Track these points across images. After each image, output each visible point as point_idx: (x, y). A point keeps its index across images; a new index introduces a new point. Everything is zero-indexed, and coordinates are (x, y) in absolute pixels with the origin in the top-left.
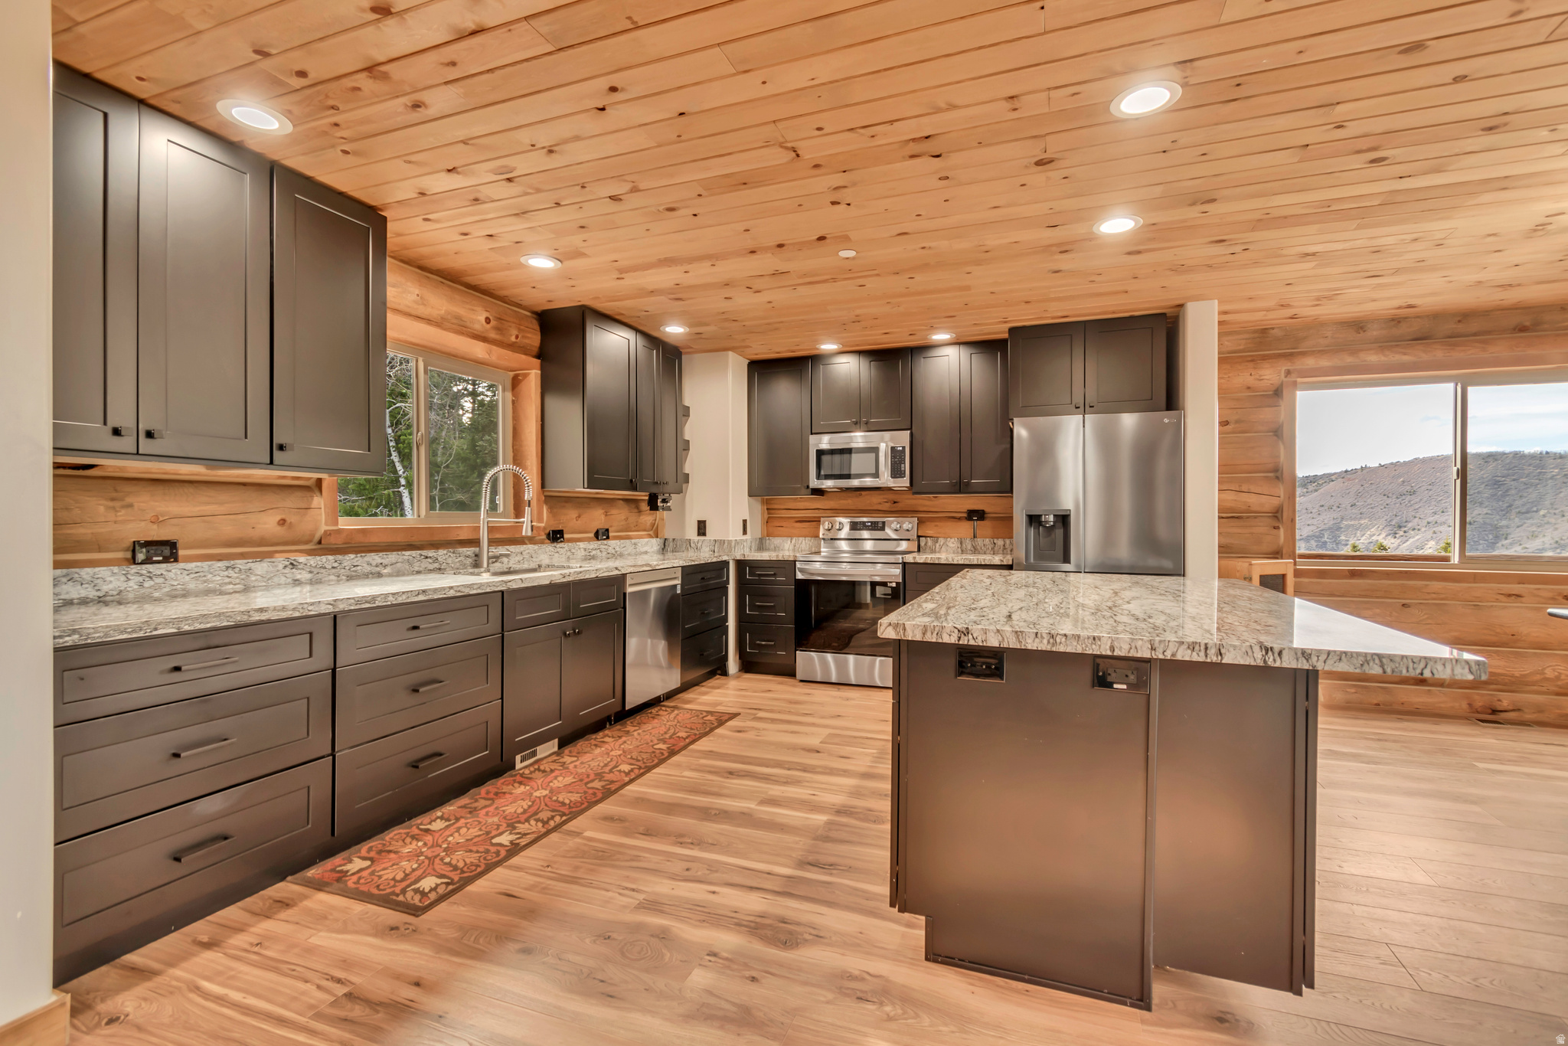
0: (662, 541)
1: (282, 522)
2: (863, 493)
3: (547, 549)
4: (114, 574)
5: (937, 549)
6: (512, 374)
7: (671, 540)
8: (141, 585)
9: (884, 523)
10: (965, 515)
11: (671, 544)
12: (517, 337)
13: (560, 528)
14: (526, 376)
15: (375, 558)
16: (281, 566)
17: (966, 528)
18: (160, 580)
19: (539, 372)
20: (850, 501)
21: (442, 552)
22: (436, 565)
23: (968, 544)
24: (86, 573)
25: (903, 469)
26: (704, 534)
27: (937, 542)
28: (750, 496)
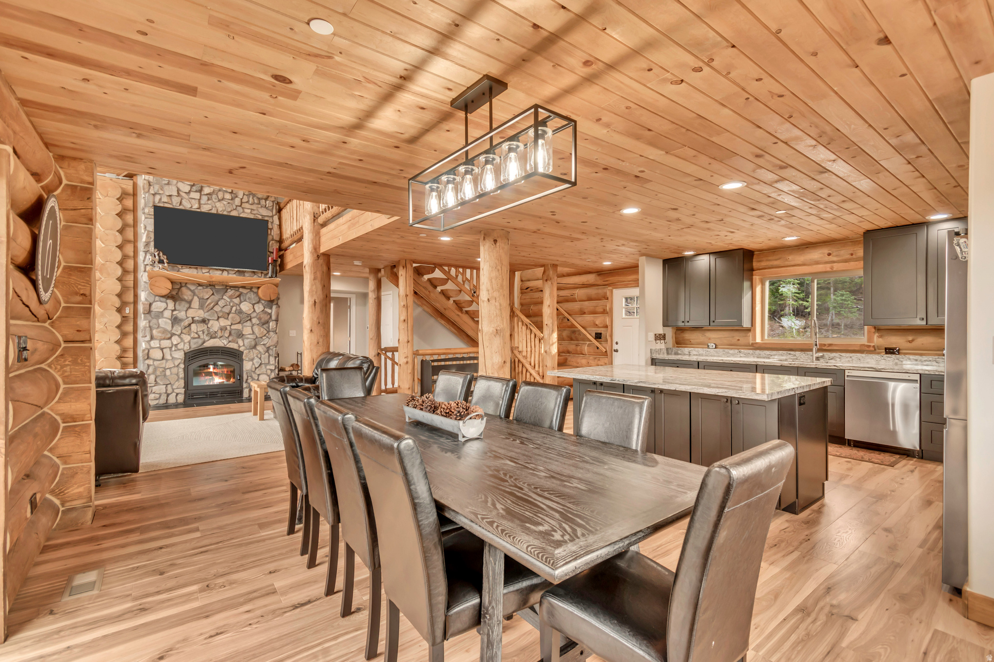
1: (739, 340)
15: (768, 352)
21: (797, 353)
22: (795, 357)
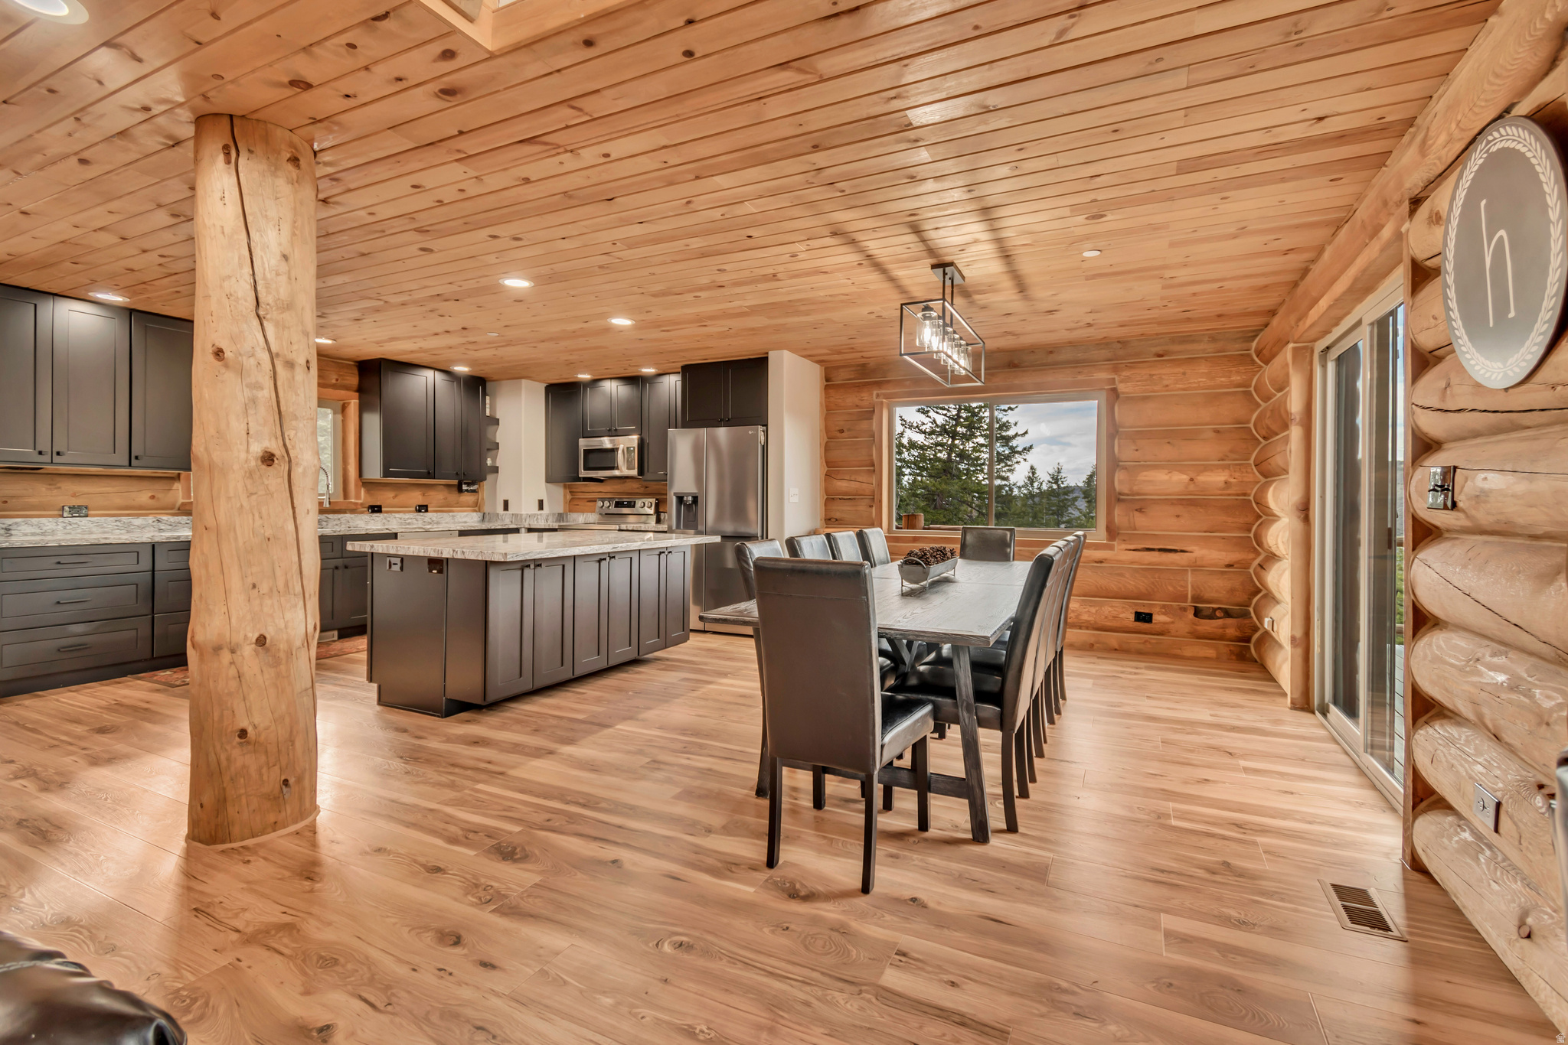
0: (482, 514)
1: (153, 497)
2: (627, 480)
3: (363, 518)
4: (50, 522)
6: (342, 402)
8: (65, 528)
9: (636, 502)
12: (337, 380)
13: (378, 504)
14: (349, 403)
16: (150, 522)
18: (76, 526)
19: (358, 401)
24: (35, 521)
25: (633, 463)
26: (507, 510)
28: (547, 482)
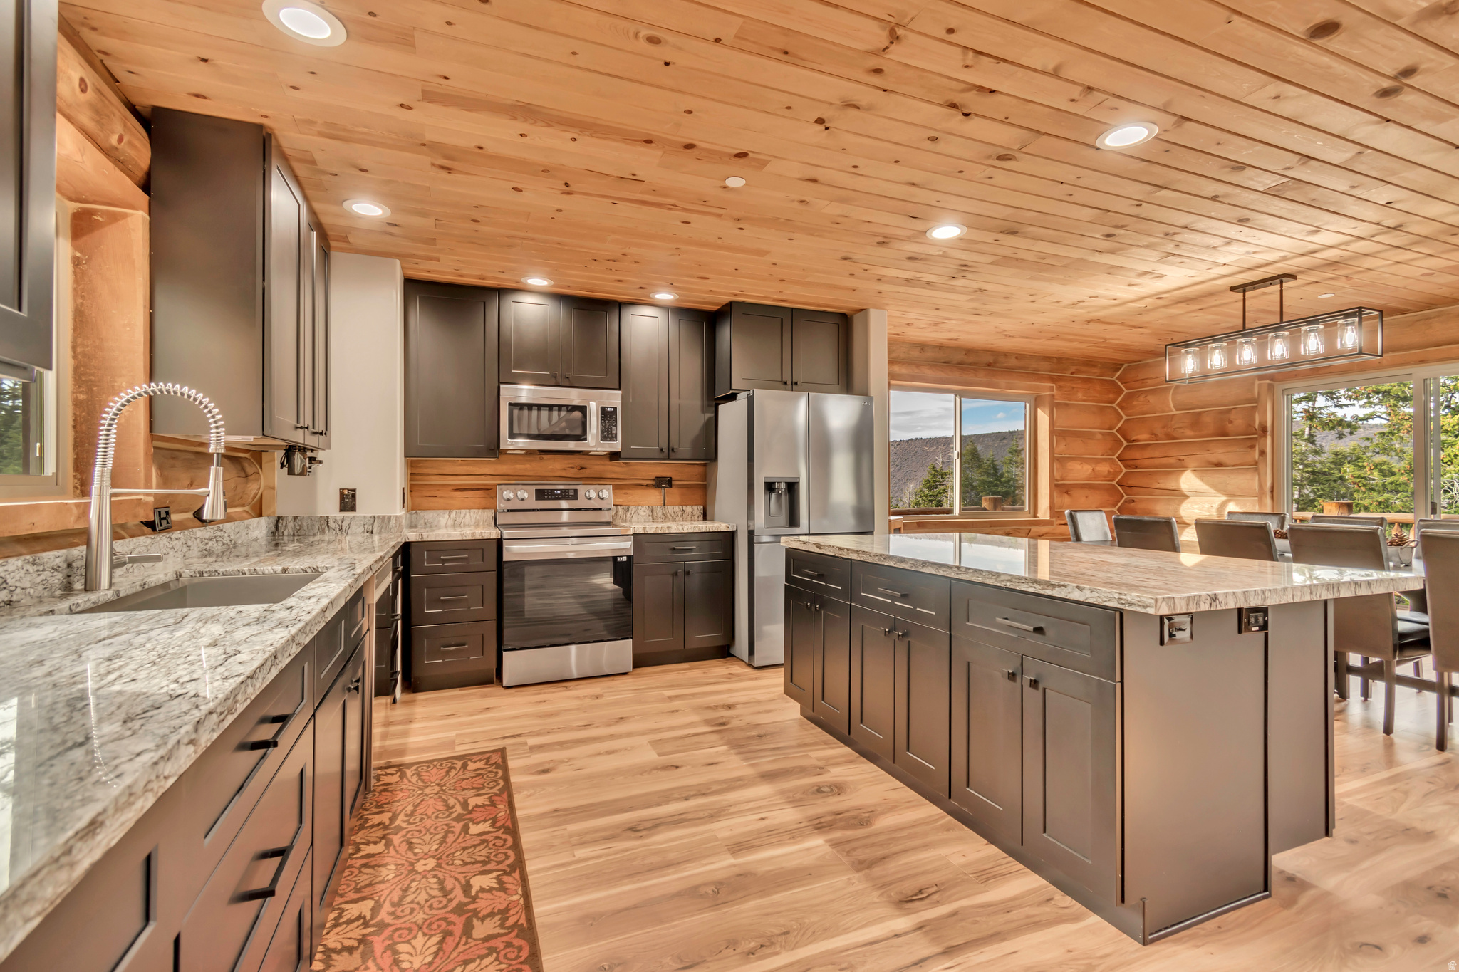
0: (273, 520)
2: (545, 457)
5: (628, 518)
6: (74, 206)
7: (290, 519)
9: (576, 491)
10: (653, 483)
11: (291, 525)
12: (120, 140)
14: (117, 218)
17: (655, 496)
19: (146, 216)
20: (528, 466)
23: (659, 512)
25: (614, 432)
26: (353, 509)
27: (628, 511)
28: (405, 457)
